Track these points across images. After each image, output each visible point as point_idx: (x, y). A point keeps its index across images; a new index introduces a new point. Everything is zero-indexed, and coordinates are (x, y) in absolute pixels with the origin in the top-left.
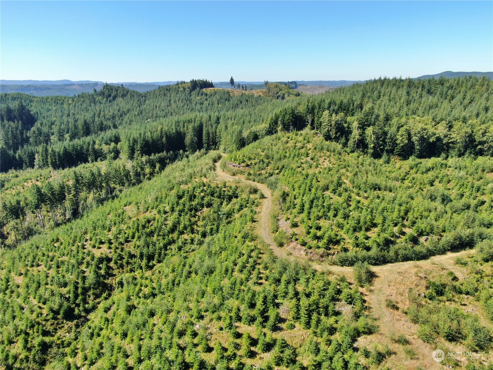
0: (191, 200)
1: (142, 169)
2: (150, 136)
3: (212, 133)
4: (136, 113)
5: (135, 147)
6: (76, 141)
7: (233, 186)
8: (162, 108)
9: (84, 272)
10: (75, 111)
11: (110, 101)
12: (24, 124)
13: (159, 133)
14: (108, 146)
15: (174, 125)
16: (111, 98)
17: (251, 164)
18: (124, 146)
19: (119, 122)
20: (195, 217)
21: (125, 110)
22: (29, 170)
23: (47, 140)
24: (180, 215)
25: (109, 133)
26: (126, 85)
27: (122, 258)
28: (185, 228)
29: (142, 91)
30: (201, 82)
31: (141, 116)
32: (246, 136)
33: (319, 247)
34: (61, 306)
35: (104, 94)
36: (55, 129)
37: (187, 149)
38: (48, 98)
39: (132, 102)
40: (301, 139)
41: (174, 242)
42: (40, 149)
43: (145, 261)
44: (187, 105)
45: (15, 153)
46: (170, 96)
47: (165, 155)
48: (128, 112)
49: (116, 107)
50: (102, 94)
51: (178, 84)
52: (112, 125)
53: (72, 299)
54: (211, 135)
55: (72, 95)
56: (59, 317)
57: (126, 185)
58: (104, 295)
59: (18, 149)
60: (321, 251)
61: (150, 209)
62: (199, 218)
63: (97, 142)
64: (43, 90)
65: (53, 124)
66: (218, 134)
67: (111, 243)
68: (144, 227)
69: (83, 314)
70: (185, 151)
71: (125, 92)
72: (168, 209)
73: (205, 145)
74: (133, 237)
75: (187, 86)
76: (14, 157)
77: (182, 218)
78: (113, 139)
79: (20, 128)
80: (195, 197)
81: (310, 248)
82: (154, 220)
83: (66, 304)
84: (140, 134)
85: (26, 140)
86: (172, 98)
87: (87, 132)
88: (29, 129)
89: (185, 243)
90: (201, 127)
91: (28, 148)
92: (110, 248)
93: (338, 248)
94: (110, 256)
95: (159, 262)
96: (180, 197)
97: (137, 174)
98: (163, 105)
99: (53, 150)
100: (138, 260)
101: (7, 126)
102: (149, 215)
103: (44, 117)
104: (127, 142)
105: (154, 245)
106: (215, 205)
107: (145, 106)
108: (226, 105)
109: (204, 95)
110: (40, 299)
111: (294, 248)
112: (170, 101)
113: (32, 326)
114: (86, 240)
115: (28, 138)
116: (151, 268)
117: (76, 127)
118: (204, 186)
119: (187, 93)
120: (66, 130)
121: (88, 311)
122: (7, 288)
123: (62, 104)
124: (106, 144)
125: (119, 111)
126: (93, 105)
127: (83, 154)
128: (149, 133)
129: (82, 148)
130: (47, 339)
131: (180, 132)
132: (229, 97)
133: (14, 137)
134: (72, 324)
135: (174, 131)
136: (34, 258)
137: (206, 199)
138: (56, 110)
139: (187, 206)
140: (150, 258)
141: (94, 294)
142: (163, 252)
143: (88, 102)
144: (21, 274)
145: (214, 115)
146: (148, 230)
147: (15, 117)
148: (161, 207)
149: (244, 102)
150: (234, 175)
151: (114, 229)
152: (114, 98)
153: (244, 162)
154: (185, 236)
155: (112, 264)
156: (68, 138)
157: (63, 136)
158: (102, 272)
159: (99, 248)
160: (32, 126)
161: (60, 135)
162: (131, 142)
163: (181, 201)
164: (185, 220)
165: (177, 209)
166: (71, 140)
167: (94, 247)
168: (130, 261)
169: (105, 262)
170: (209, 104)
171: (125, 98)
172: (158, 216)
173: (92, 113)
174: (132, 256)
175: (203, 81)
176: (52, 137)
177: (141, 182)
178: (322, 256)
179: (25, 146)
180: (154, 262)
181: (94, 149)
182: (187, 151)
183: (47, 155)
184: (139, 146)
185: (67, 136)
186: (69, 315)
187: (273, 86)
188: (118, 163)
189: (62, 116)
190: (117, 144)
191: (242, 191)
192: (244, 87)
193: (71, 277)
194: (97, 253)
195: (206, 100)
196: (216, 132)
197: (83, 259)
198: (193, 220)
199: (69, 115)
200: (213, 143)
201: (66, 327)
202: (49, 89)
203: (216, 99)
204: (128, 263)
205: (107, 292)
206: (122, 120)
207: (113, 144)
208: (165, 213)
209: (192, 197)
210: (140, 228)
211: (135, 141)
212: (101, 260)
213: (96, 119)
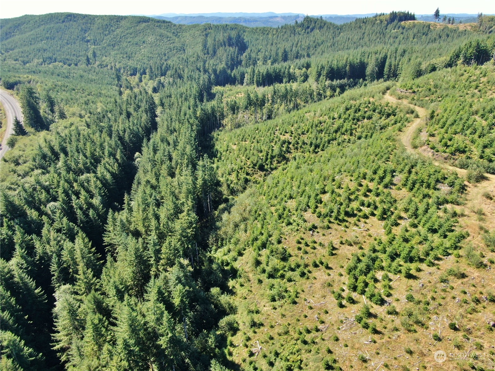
0: (355, 112)
1: (325, 92)
2: (336, 64)
3: (395, 66)
4: (329, 45)
5: (322, 72)
6: (276, 65)
7: (394, 106)
8: (355, 40)
9: (273, 147)
10: (277, 40)
11: (308, 33)
12: (239, 50)
13: (344, 62)
14: (300, 71)
15: (359, 55)
16: (309, 30)
17: (418, 91)
18: (313, 72)
19: (312, 52)
20: (356, 125)
21: (320, 41)
22: (239, 86)
23: (255, 64)
24: (344, 122)
25: (303, 61)
26: (326, 17)
27: (298, 143)
28: (346, 131)
29: (339, 23)
30: (402, 14)
31: (333, 48)
32: (424, 68)
33: (445, 152)
34: (257, 161)
35: (303, 26)
36: (261, 56)
37: (367, 78)
38: (257, 29)
39: (327, 34)
40: (478, 72)
41: (336, 139)
42: (249, 70)
43: (313, 147)
44: (380, 38)
45: (231, 72)
46: (365, 29)
47: (346, 82)
48: (322, 43)
49: (312, 38)
50: (302, 25)
51: (376, 16)
52: (306, 55)
53: (264, 160)
54: (393, 67)
55: (276, 27)
56: (256, 167)
57: (310, 101)
58: (283, 163)
59: (233, 69)
60: (446, 155)
61: (323, 115)
62: (359, 126)
63: (292, 67)
64: (251, 22)
65: (259, 51)
66: (400, 66)
67: (292, 134)
68: (316, 126)
69: (269, 170)
70: (364, 80)
71: (323, 24)
72: (336, 116)
73: (386, 76)
74: (308, 132)
75: (384, 19)
76: (231, 75)
77: (345, 124)
78: (305, 65)
79: (236, 52)
80: (359, 110)
81: (438, 151)
82: (325, 122)
83: (260, 162)
84: (328, 62)
85: (240, 63)
86: (367, 30)
87: (285, 59)
88: (242, 54)
89: (343, 142)
90: (385, 58)
91: (241, 69)
92: (291, 136)
93: (464, 156)
94: (290, 141)
95: (322, 150)
96: (347, 109)
97: (319, 94)
98: (356, 37)
99: (259, 71)
100: (308, 146)
101: (228, 50)
102: (321, 119)
103: (253, 45)
104: (316, 68)
105: (321, 139)
106: (374, 118)
107: (339, 38)
108: (422, 40)
109: (400, 29)
110: (246, 156)
111: (425, 150)
112: (364, 34)
113: (241, 169)
114: (276, 130)
115: (241, 61)
116: (316, 153)
117: (277, 54)
118: (369, 103)
119: (383, 25)
120: (269, 57)
121: (272, 169)
122: (227, 150)
123: (268, 34)
124: (299, 69)
125: (314, 42)
126: (292, 35)
127: (280, 75)
128: (336, 61)
129: (280, 71)
130: (248, 177)
131: (364, 63)
132: (428, 31)
133: (232, 59)
134: (263, 173)
135: (358, 61)
136: (243, 137)
137: (368, 113)
138: (263, 40)
139: (351, 116)
140: (317, 146)
141: (277, 160)
142: (326, 144)
143: (289, 32)
144: (235, 144)
145: (401, 48)
146: (318, 129)
147: (233, 44)
148: (332, 115)
149: (444, 37)
150: (399, 99)
151: (295, 125)
152: (312, 30)
153: (411, 88)
154: (345, 137)
155: (291, 146)
156: (270, 64)
157: (266, 61)
158: (284, 149)
159: (284, 135)
160: (244, 52)
161: (264, 61)
162: (319, 68)
163: (348, 112)
164: (347, 126)
165: (343, 117)
166: (272, 65)
167: (281, 134)
168: (303, 146)
169: (287, 144)
170: (403, 38)
171: (322, 30)
172: (328, 120)
173: (292, 43)
174: (304, 143)
175: (404, 13)
176: (258, 62)
177: (321, 100)
178: (446, 159)
179: (239, 67)
180: (319, 150)
181: (289, 72)
182: (366, 80)
183: (254, 75)
184: (325, 72)
185: (269, 62)
186: (262, 168)
187: (487, 19)
188: (306, 84)
189: (267, 45)
190: (307, 70)
191: (401, 111)
192: (451, 20)
193: (264, 148)
194: (283, 138)
195: (402, 33)
196: (398, 65)
197: (273, 139)
198: (353, 126)
199: (272, 44)
200: (394, 75)
201: (259, 174)
202: (256, 21)
203: (413, 32)
204: (301, 147)
205: (285, 161)
206: (316, 50)
207: (304, 69)
208: (334, 119)
209: (357, 110)
210: (314, 126)
211: (323, 68)
212: (284, 142)
213: (294, 49)
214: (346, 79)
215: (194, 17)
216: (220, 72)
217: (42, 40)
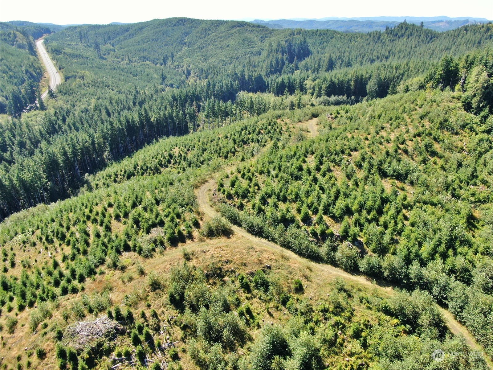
0: (250, 133)
20: (241, 147)
60: (222, 196)
76: (265, 83)
81: (219, 191)
139: (242, 138)
178: (219, 201)
198: (237, 149)
214: (345, 96)
215: (346, 21)
216: (255, 78)
217: (148, 42)
